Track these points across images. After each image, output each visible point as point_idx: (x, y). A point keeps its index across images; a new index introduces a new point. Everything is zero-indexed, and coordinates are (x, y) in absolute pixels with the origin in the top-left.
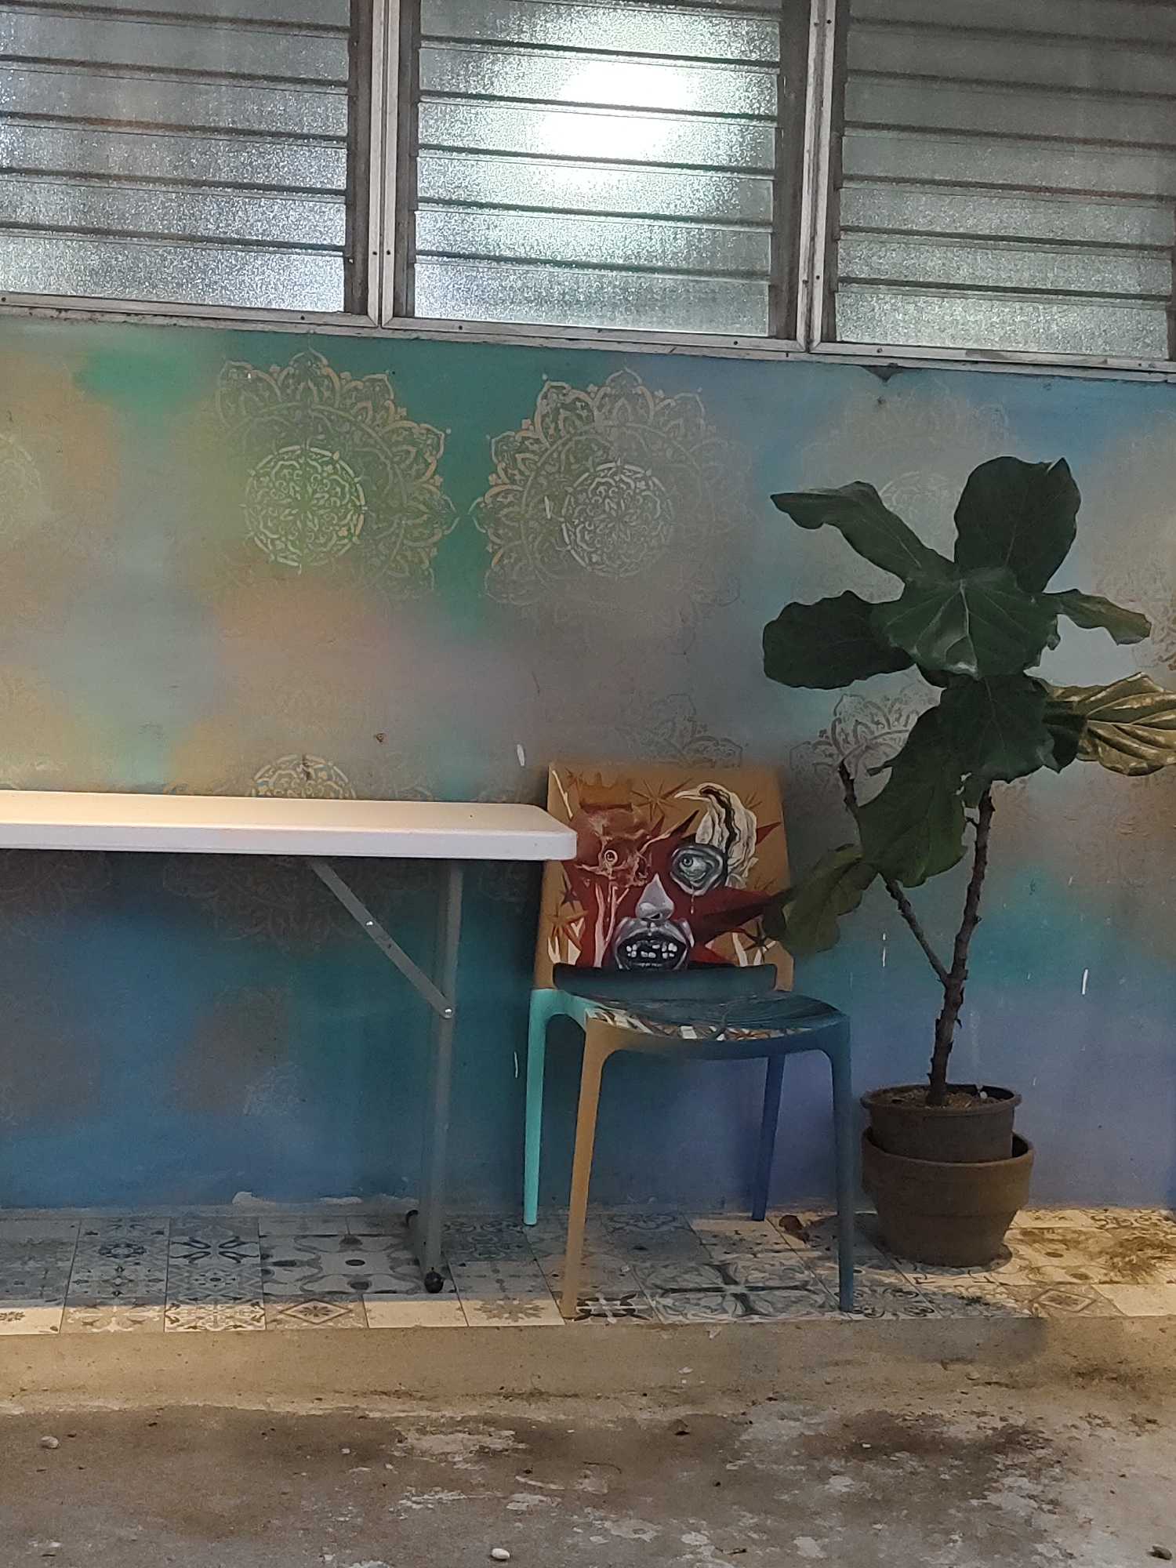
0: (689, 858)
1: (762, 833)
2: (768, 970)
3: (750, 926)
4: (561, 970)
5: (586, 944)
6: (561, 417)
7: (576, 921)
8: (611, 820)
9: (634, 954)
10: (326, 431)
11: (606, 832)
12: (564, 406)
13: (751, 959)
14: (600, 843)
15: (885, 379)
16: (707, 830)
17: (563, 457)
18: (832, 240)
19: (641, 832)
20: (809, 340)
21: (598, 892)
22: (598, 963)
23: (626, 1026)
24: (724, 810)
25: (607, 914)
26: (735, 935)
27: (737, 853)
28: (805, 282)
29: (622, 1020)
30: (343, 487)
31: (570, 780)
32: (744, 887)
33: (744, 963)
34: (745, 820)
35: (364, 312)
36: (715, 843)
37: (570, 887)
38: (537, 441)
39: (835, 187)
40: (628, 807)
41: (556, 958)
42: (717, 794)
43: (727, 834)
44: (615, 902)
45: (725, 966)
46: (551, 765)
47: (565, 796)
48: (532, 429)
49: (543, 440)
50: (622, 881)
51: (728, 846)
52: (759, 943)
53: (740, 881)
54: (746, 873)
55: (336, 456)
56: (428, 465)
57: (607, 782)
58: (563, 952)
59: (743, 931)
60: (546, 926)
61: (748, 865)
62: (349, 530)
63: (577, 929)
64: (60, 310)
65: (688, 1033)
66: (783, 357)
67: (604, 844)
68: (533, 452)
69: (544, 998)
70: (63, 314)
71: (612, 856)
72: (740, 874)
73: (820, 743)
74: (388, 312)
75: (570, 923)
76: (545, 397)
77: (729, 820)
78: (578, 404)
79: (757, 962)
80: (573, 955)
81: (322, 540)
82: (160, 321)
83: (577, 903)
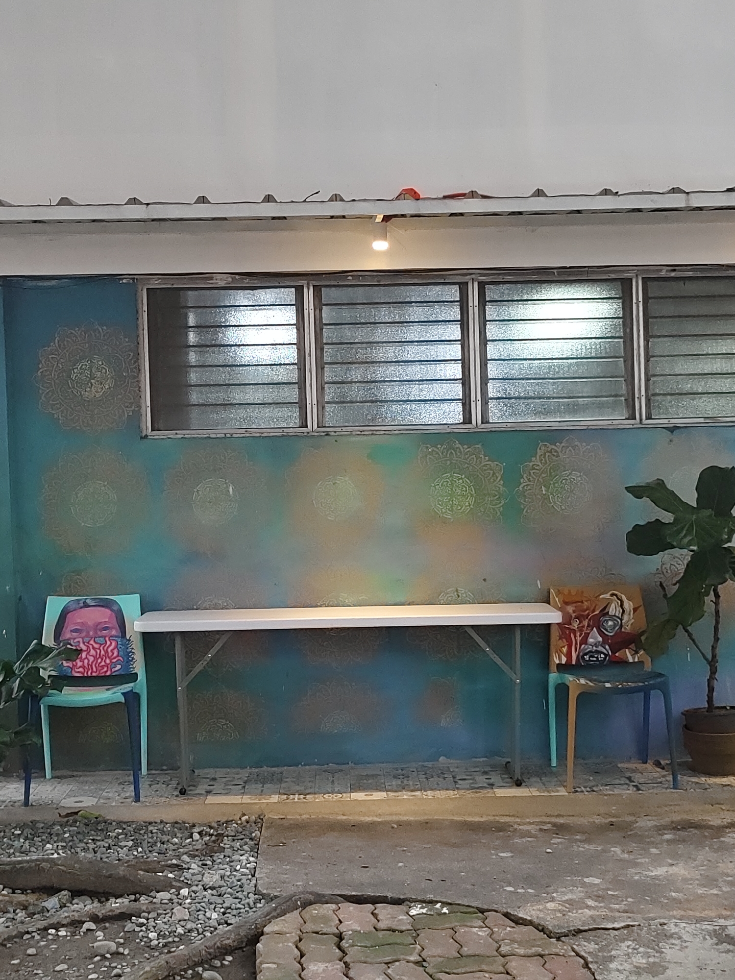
0: (607, 621)
1: (635, 610)
2: (641, 663)
3: (633, 646)
4: (559, 666)
5: (569, 655)
6: (547, 456)
7: (564, 647)
8: (576, 607)
9: (588, 659)
10: (459, 467)
11: (574, 612)
12: (548, 451)
13: (634, 658)
14: (572, 616)
15: (672, 432)
16: (613, 610)
17: (548, 470)
18: (647, 380)
19: (587, 612)
20: (641, 420)
21: (572, 635)
22: (574, 663)
23: (584, 683)
24: (619, 602)
25: (576, 643)
26: (627, 650)
27: (626, 618)
28: (638, 398)
29: (583, 681)
30: (466, 488)
31: (559, 593)
32: (629, 631)
33: (631, 660)
34: (628, 605)
35: (470, 423)
36: (617, 615)
37: (561, 633)
38: (538, 466)
39: (647, 360)
40: (582, 602)
41: (557, 662)
42: (616, 595)
43: (621, 611)
44: (579, 639)
45: (624, 663)
46: (551, 588)
47: (557, 599)
48: (536, 461)
49: (540, 464)
50: (581, 630)
51: (622, 615)
52: (637, 652)
53: (628, 628)
54: (630, 626)
55: (463, 476)
56: (497, 477)
57: (573, 593)
58: (560, 659)
59: (630, 648)
60: (553, 649)
61: (630, 623)
62: (469, 504)
63: (565, 650)
64: (361, 431)
65: (608, 685)
66: (631, 426)
67: (573, 616)
68: (537, 469)
69: (554, 677)
70: (363, 433)
71: (576, 621)
72: (627, 626)
73: (656, 574)
74: (480, 421)
75: (561, 648)
76: (540, 449)
77: (622, 606)
78: (553, 451)
79: (636, 660)
80: (564, 660)
81: (459, 508)
82: (397, 432)
83: (564, 640)
